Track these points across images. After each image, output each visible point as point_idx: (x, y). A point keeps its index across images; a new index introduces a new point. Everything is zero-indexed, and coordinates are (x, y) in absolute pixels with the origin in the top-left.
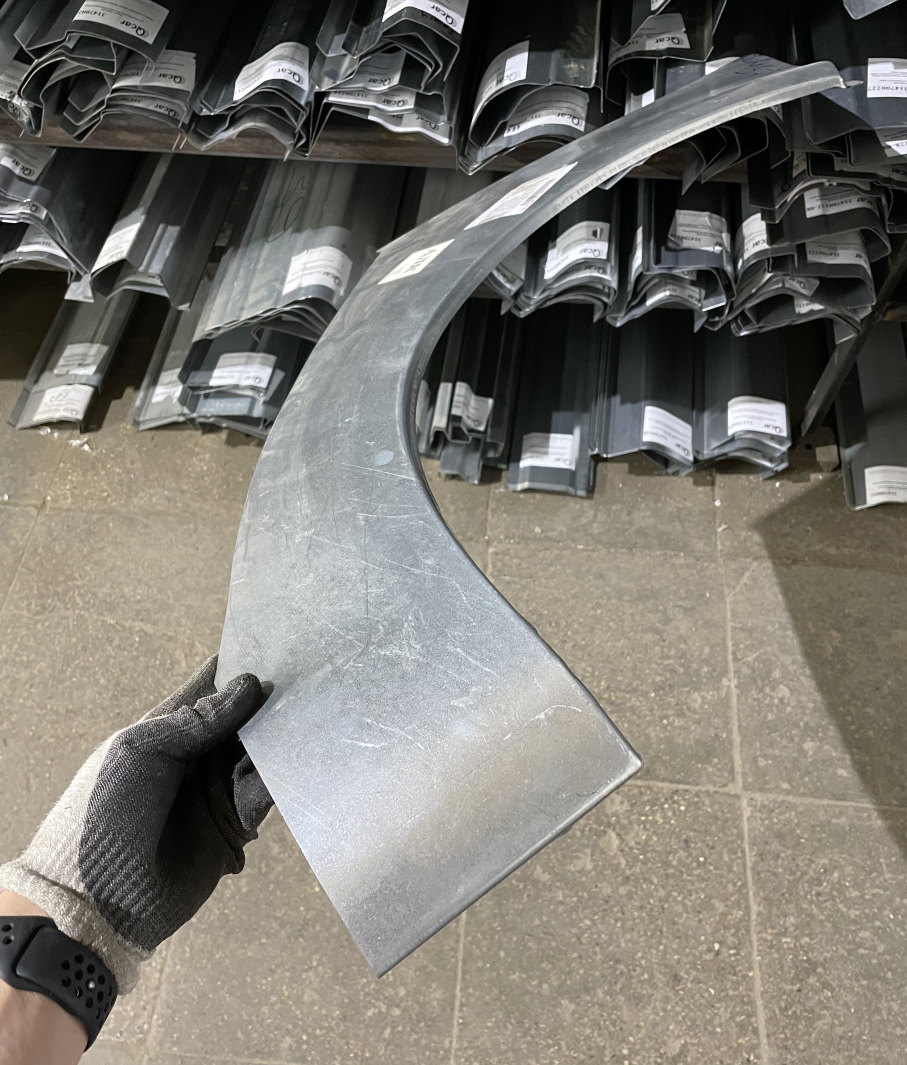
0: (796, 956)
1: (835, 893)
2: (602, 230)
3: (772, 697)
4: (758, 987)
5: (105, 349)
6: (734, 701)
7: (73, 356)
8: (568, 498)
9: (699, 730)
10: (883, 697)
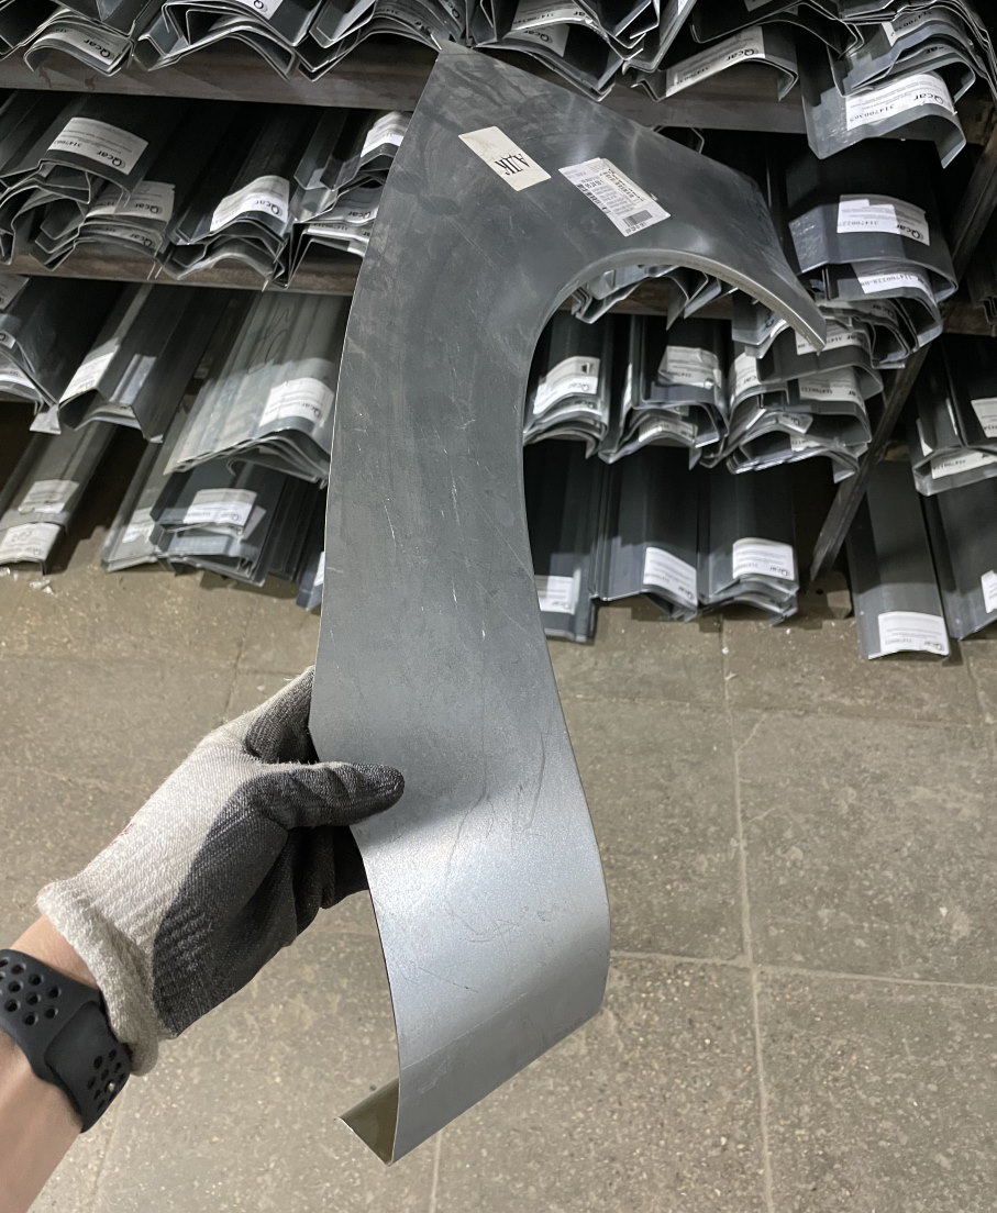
0: (811, 1150)
1: (854, 1078)
2: (591, 366)
3: (784, 860)
4: (769, 1189)
5: (75, 486)
7: (39, 493)
8: (568, 644)
9: (705, 896)
10: (903, 860)
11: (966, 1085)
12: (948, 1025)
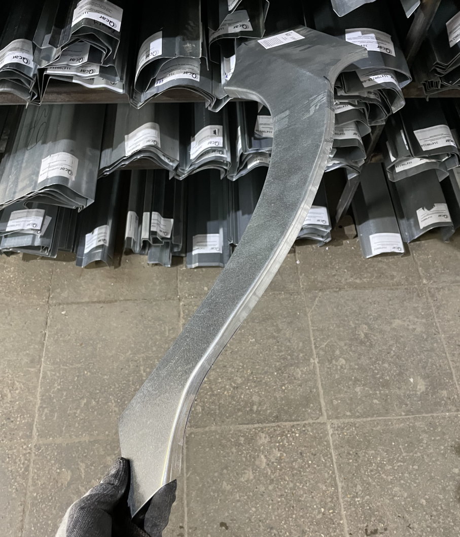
0: (364, 507)
1: (380, 469)
2: (218, 130)
3: (336, 365)
4: (346, 529)
6: (318, 370)
9: (301, 390)
10: (392, 357)
11: (430, 463)
12: (420, 435)
